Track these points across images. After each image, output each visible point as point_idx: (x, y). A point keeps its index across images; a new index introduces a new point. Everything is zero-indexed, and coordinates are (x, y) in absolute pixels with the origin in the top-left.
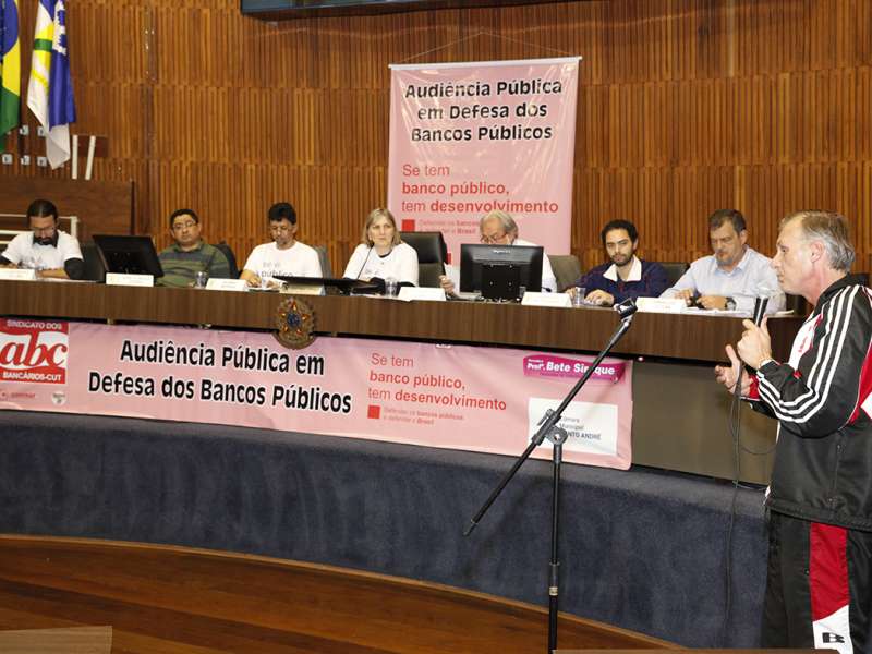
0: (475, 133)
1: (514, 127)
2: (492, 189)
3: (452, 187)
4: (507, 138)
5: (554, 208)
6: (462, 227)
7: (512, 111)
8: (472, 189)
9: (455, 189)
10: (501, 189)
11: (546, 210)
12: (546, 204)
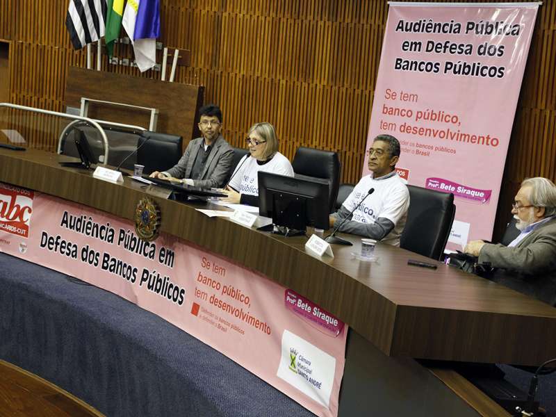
0: (442, 67)
1: (474, 64)
2: (448, 119)
3: (418, 113)
4: (467, 74)
5: (495, 142)
6: (421, 149)
7: (475, 50)
8: (433, 116)
9: (419, 116)
10: (455, 120)
11: (487, 144)
12: (488, 138)
